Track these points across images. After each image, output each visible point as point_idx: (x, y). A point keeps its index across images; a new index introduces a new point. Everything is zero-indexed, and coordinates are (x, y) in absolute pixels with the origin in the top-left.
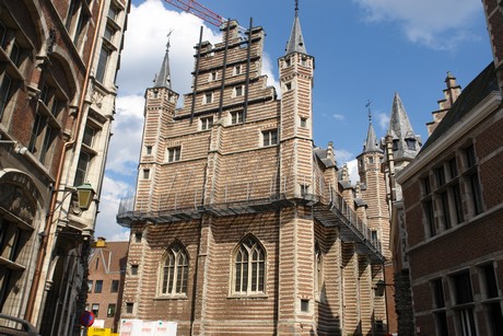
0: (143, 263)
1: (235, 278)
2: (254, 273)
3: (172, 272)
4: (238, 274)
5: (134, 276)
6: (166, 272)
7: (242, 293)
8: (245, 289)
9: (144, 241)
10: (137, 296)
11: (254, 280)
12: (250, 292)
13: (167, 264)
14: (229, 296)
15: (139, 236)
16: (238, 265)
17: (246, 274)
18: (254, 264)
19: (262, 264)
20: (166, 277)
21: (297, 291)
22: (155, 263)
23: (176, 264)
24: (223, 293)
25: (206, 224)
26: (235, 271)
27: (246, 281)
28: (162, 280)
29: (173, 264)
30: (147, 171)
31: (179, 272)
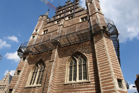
0: (23, 70)
1: (69, 74)
2: (80, 70)
3: (36, 74)
4: (71, 72)
5: (17, 76)
6: (33, 75)
7: (73, 82)
8: (75, 79)
9: (26, 60)
10: (16, 86)
11: (80, 74)
12: (78, 81)
13: (35, 71)
14: (65, 83)
15: (24, 59)
16: (71, 67)
17: (75, 71)
18: (80, 66)
19: (85, 65)
20: (33, 77)
21: (114, 73)
22: (29, 71)
23: (39, 70)
24: (62, 82)
25: (55, 48)
26: (69, 70)
27: (75, 75)
28: (31, 78)
29: (37, 70)
30: (34, 37)
31: (40, 74)
